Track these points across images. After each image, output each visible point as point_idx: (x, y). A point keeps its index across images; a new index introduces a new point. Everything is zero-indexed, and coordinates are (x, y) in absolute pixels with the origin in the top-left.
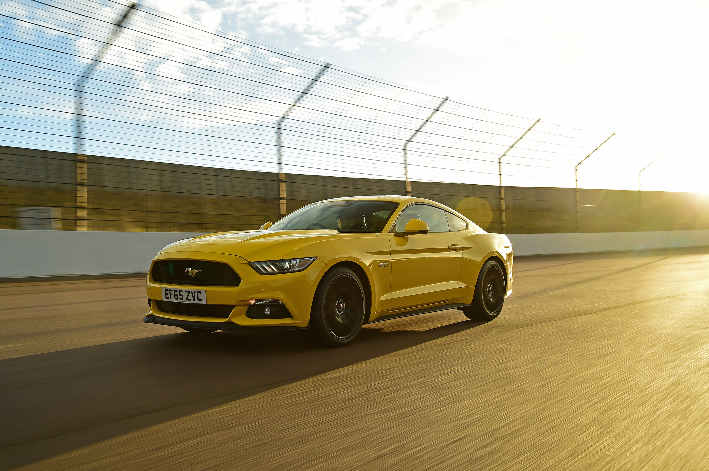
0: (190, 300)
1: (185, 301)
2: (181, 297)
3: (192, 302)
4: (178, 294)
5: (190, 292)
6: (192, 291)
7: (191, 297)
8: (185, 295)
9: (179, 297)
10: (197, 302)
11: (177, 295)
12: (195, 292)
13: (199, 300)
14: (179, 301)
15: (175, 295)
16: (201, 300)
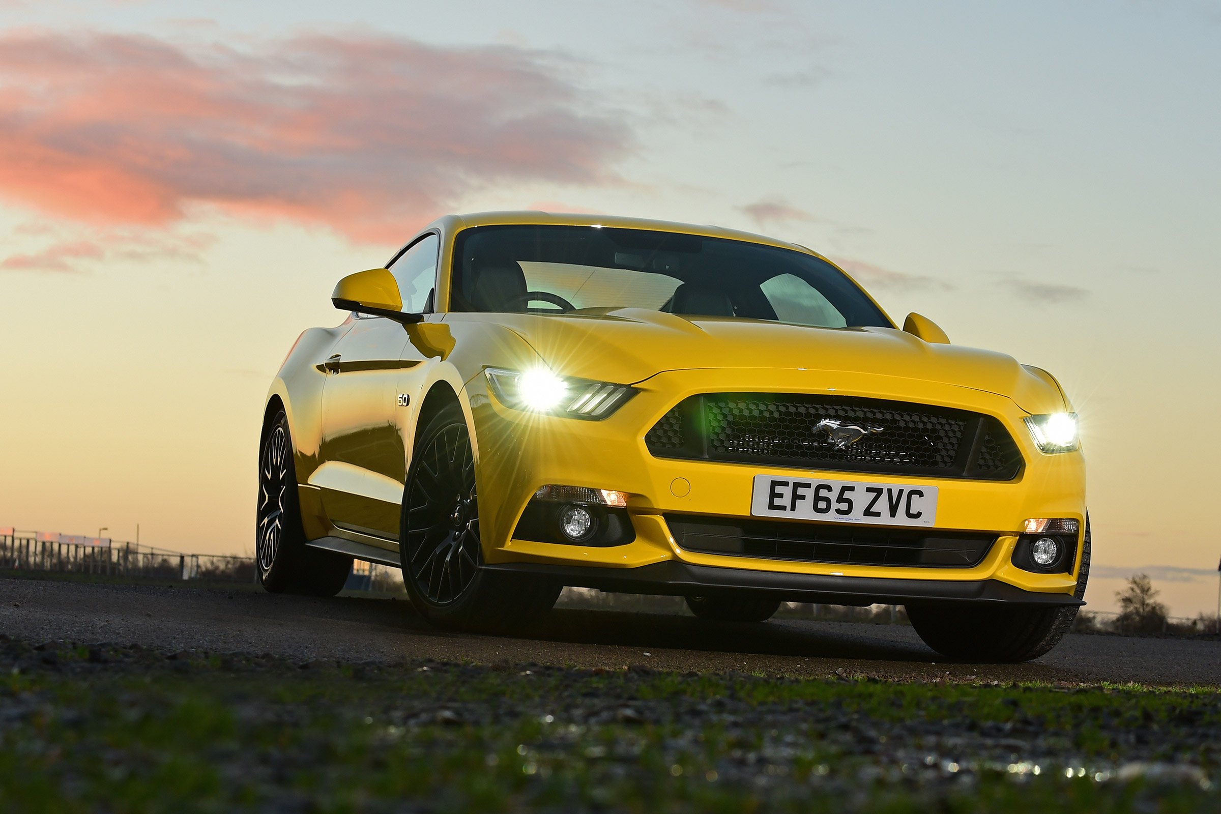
0: (878, 514)
1: (857, 517)
2: (844, 506)
3: (885, 520)
4: (833, 496)
5: (885, 493)
6: (890, 491)
7: (882, 505)
8: (861, 500)
9: (835, 505)
10: (901, 520)
11: (828, 500)
12: (901, 491)
13: (909, 515)
14: (831, 517)
15: (817, 498)
16: (919, 515)
